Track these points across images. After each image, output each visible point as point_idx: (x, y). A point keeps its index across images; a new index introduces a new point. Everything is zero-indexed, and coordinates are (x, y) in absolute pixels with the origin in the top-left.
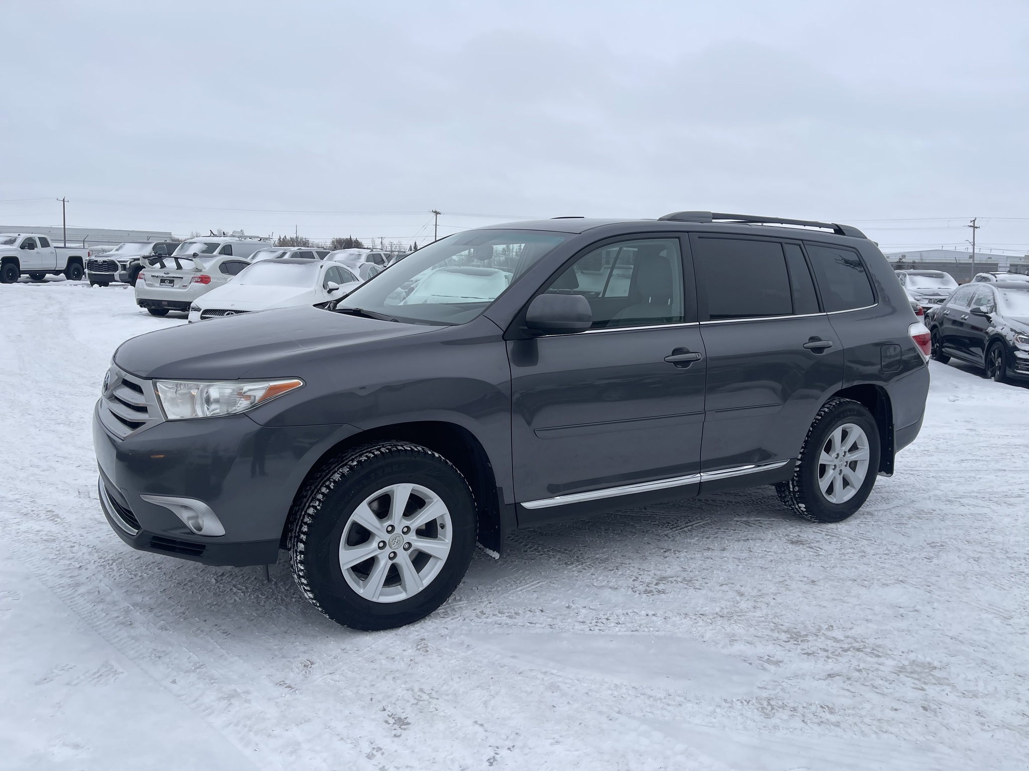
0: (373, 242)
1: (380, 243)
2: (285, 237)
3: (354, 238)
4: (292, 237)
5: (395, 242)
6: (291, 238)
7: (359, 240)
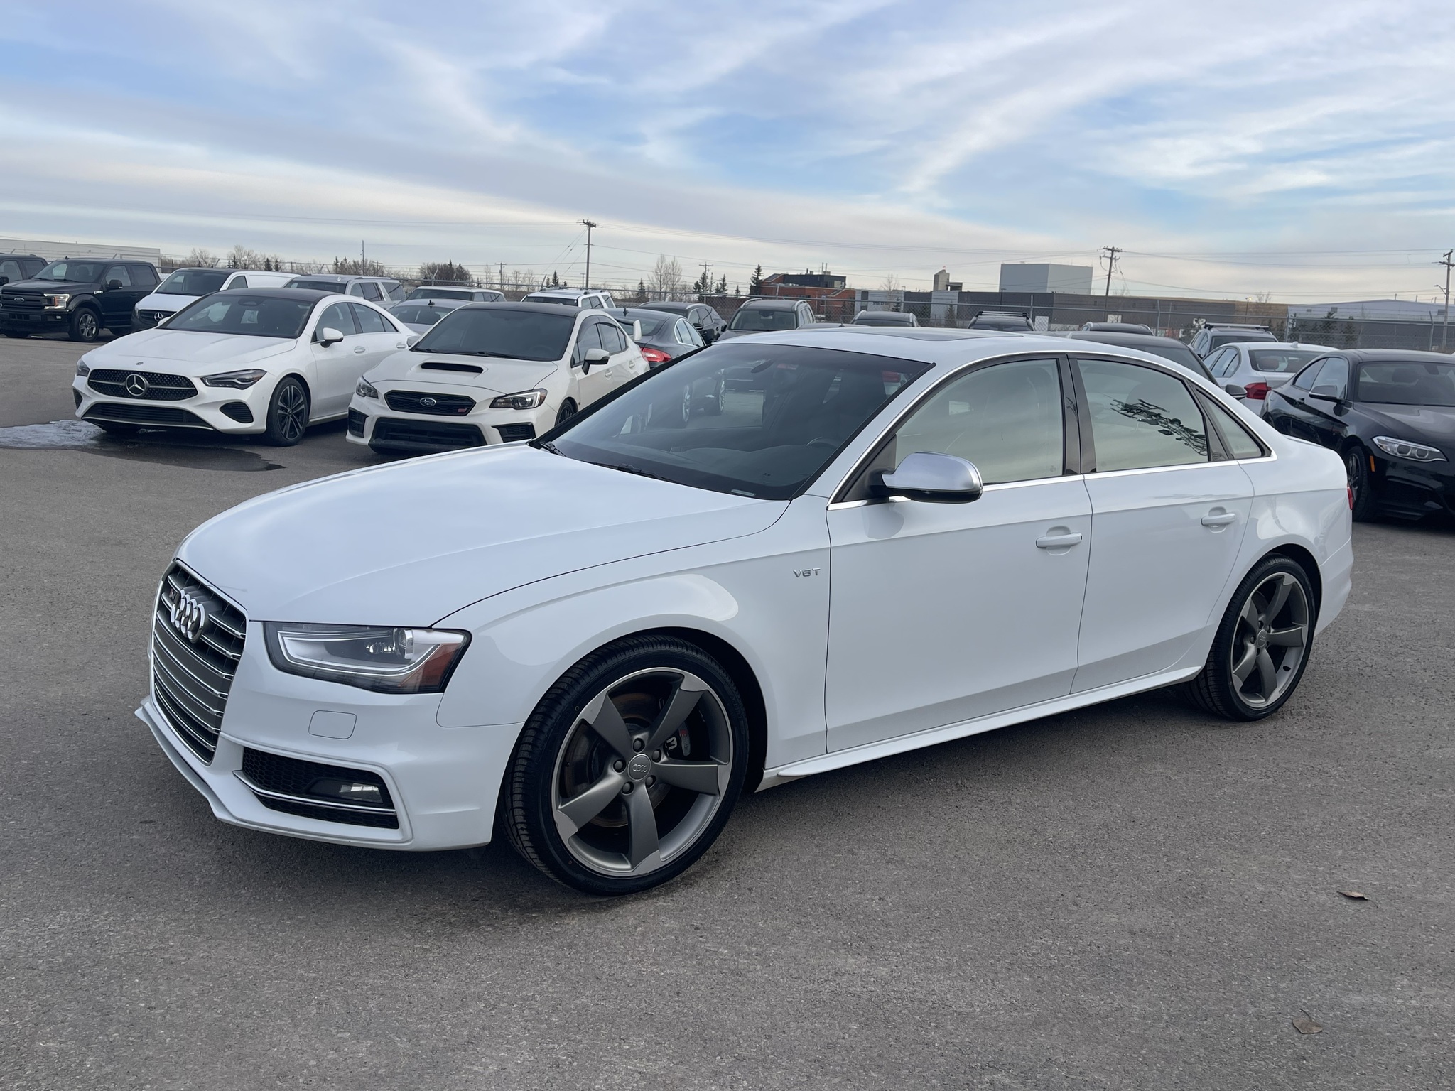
0: (488, 271)
1: (498, 274)
2: (345, 259)
3: (455, 264)
4: (356, 260)
5: (523, 272)
6: (354, 262)
7: (465, 268)
